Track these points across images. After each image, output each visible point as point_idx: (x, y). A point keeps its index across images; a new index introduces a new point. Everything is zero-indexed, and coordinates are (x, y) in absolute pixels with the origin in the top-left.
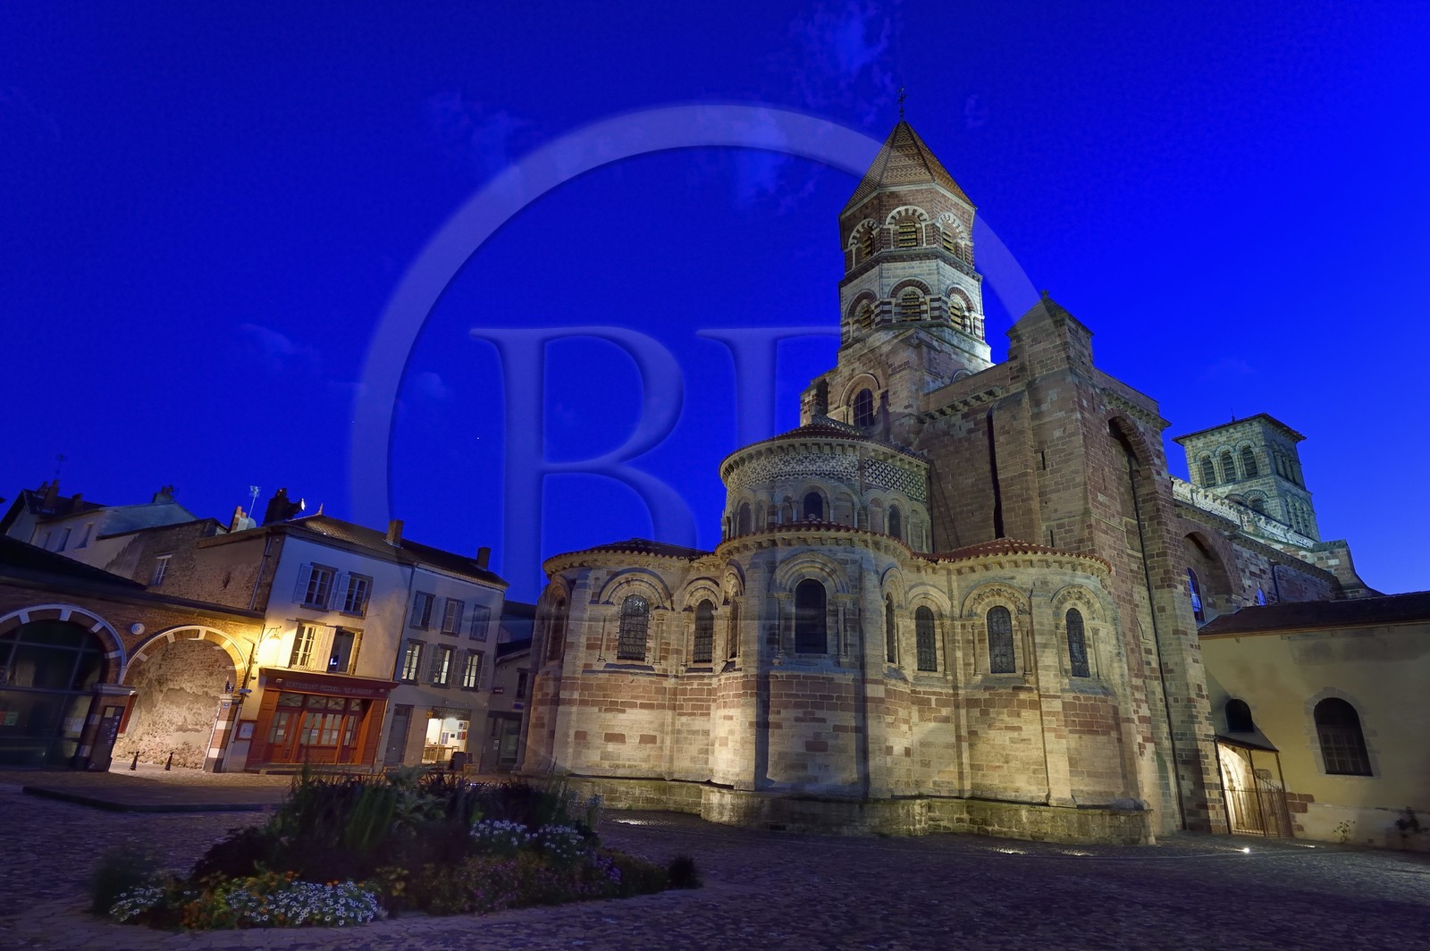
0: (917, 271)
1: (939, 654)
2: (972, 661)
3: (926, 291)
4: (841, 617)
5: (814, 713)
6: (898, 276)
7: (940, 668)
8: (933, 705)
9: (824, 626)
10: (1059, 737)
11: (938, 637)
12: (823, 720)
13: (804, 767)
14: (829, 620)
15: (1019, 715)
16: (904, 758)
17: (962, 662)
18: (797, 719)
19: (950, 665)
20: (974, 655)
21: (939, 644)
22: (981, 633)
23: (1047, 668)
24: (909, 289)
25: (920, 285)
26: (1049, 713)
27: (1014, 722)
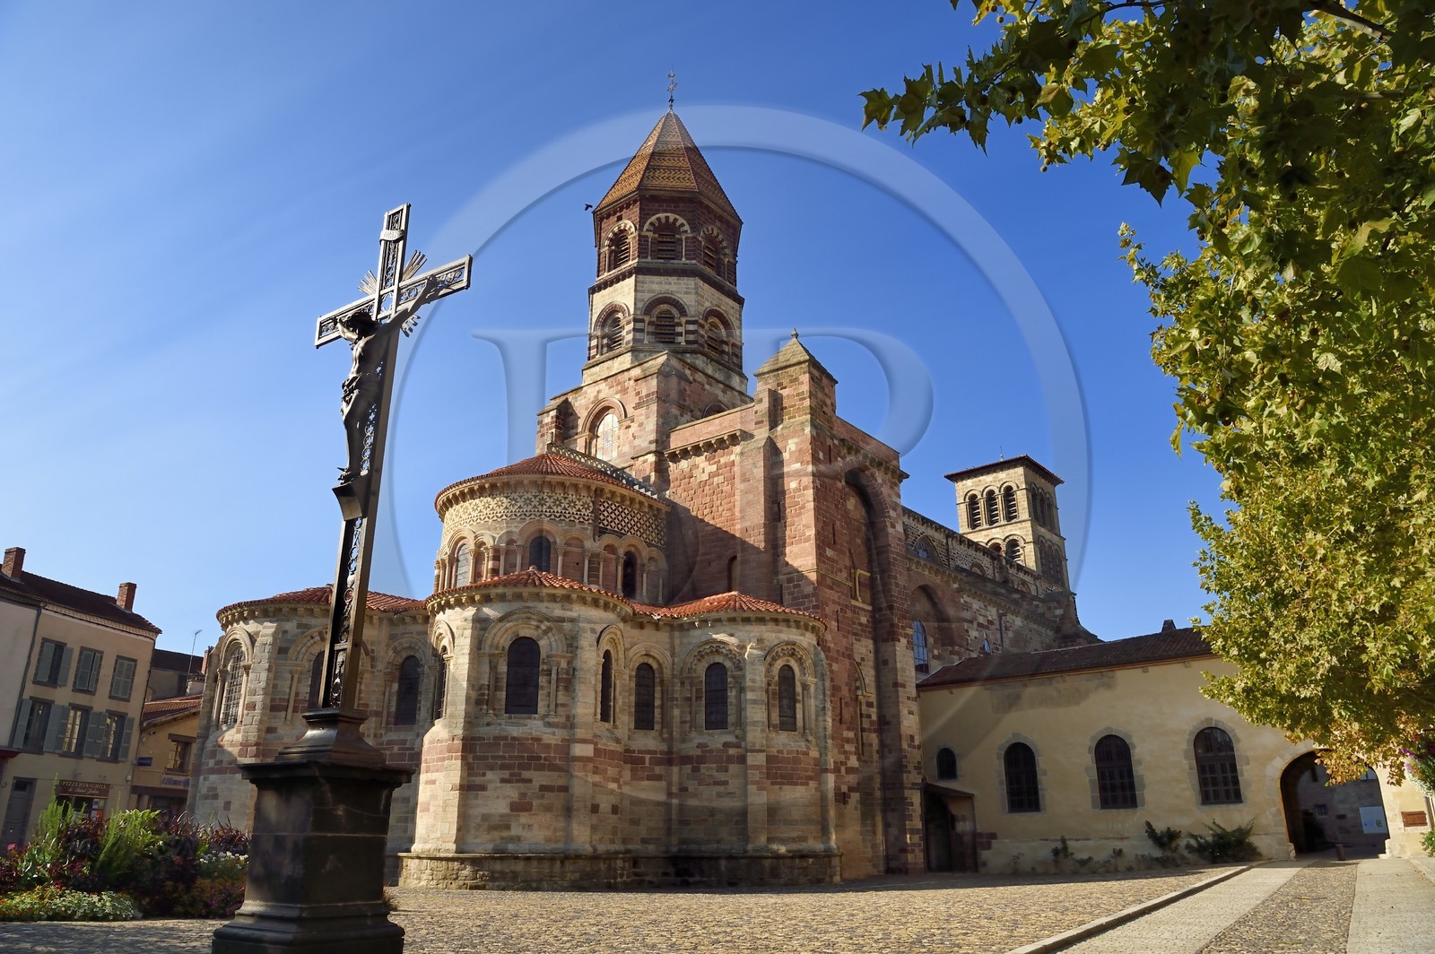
0: (673, 288)
1: (657, 712)
2: (688, 718)
3: (683, 312)
4: (554, 676)
5: (520, 775)
6: (653, 291)
7: (657, 727)
8: (647, 764)
9: (537, 686)
10: (761, 789)
11: (658, 695)
12: (530, 781)
13: (508, 827)
14: (542, 680)
15: (727, 771)
16: (611, 816)
17: (678, 720)
18: (503, 781)
19: (666, 723)
20: (690, 713)
21: (657, 702)
22: (698, 691)
23: (755, 723)
24: (664, 307)
25: (676, 304)
26: (753, 767)
27: (722, 776)
